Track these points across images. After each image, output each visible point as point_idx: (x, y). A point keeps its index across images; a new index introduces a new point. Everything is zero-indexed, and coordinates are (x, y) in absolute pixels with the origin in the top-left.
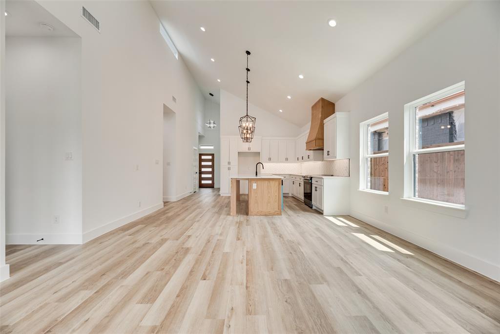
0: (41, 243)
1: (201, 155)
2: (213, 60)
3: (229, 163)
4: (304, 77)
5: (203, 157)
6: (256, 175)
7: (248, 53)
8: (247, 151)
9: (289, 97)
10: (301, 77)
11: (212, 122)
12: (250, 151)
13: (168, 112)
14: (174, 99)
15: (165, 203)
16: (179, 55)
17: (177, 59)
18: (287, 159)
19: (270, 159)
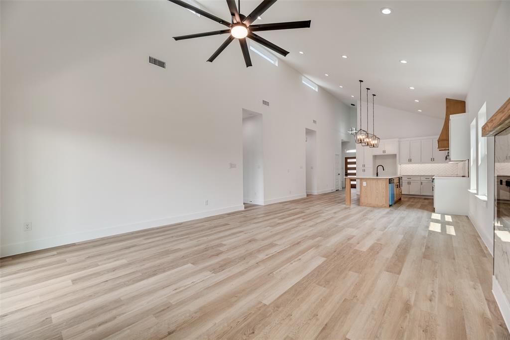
0: (251, 203)
1: (346, 159)
2: (341, 87)
3: (364, 166)
4: (414, 88)
5: (349, 160)
6: (377, 175)
7: (361, 81)
8: (382, 153)
9: (417, 101)
11: (354, 129)
13: (309, 132)
14: (315, 122)
15: (308, 195)
16: (320, 87)
17: (317, 91)
18: (433, 160)
19: (410, 161)
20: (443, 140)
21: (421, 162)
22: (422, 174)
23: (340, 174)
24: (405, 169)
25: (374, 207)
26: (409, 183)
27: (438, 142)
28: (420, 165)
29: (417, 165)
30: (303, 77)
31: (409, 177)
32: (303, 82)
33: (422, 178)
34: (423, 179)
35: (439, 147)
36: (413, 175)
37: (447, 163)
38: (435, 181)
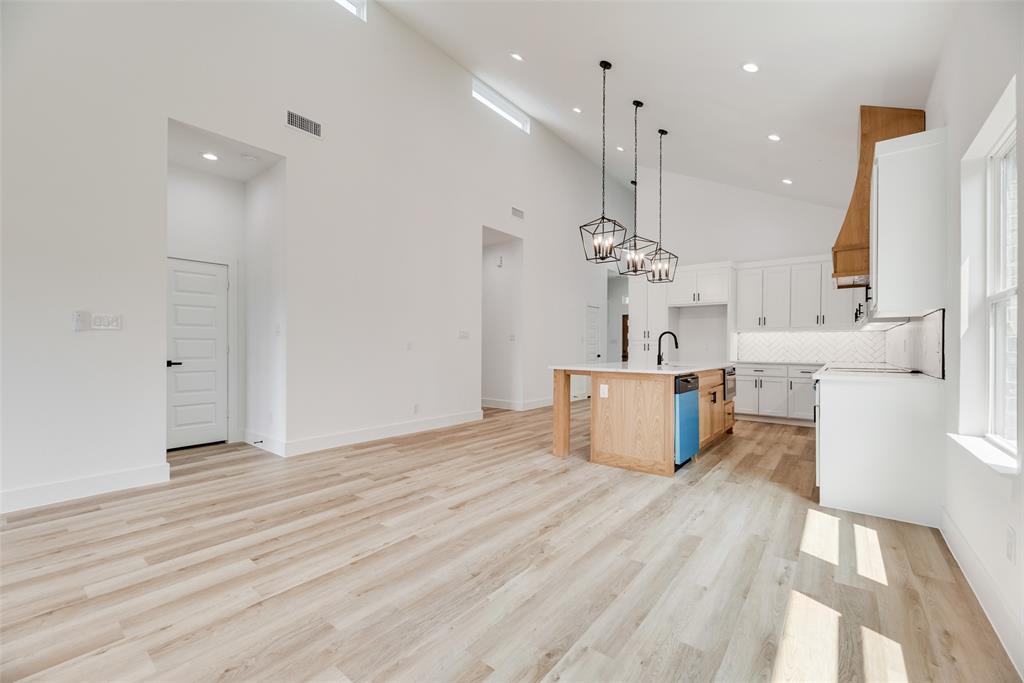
1: (625, 318)
2: (577, 110)
3: (647, 335)
4: (760, 67)
7: (606, 65)
8: (690, 302)
9: (774, 138)
10: (751, 68)
12: (700, 303)
14: (516, 212)
16: (537, 123)
17: (528, 132)
18: (821, 320)
19: (762, 322)
20: (851, 248)
21: (791, 326)
22: (794, 360)
23: (602, 356)
24: (748, 346)
25: (629, 468)
26: (758, 384)
27: (835, 254)
28: (787, 333)
29: (780, 333)
30: (475, 82)
31: (759, 366)
32: (475, 94)
33: (791, 368)
34: (795, 373)
35: (836, 273)
36: (771, 361)
37: (858, 329)
38: (822, 386)
